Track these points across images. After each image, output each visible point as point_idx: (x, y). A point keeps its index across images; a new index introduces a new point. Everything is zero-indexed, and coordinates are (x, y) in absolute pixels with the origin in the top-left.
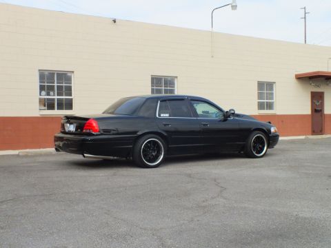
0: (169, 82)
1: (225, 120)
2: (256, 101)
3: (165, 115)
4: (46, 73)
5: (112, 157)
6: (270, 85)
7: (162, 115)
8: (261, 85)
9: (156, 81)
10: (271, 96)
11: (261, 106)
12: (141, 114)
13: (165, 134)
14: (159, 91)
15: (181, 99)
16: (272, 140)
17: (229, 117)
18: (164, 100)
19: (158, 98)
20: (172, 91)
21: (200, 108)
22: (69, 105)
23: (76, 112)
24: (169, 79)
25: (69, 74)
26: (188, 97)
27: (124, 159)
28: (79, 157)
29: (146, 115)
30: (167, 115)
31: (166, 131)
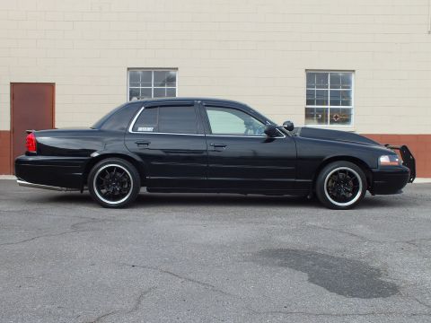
3: (145, 129)
4: (140, 72)
7: (140, 129)
13: (138, 159)
15: (188, 103)
17: (278, 135)
18: (151, 106)
24: (341, 74)
25: (172, 72)
26: (203, 100)
30: (150, 129)
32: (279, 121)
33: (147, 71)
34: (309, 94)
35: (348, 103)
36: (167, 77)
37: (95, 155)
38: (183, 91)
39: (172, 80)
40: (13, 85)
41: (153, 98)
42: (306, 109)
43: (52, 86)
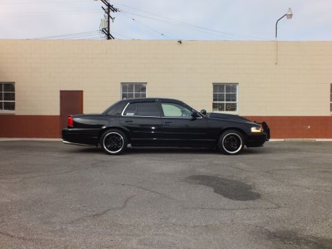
2: (327, 103)
3: (130, 114)
4: (127, 85)
7: (127, 114)
15: (152, 101)
24: (231, 85)
25: (144, 85)
26: (160, 99)
30: (133, 114)
31: (128, 128)
32: (199, 110)
33: (131, 85)
34: (215, 96)
35: (235, 100)
36: (141, 87)
37: (104, 127)
38: (150, 94)
39: (144, 89)
40: (61, 92)
41: (134, 98)
42: (213, 104)
43: (82, 92)
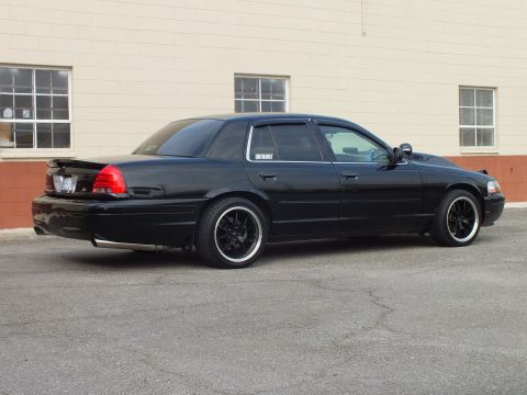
0: (273, 87)
1: (391, 167)
2: (455, 127)
3: (264, 156)
4: (15, 70)
5: (152, 247)
6: (486, 94)
7: (258, 157)
8: (466, 93)
9: (245, 84)
10: (487, 116)
11: (466, 137)
12: (214, 154)
13: (265, 197)
14: (251, 107)
15: (298, 122)
16: (490, 208)
17: (400, 159)
18: (261, 125)
19: (250, 121)
20: (279, 106)
21: (339, 142)
22: (63, 137)
23: (79, 150)
24: (273, 80)
25: (62, 73)
26: (313, 118)
27: (179, 249)
28: (83, 246)
29: (224, 156)
30: (269, 156)
31: (267, 191)
